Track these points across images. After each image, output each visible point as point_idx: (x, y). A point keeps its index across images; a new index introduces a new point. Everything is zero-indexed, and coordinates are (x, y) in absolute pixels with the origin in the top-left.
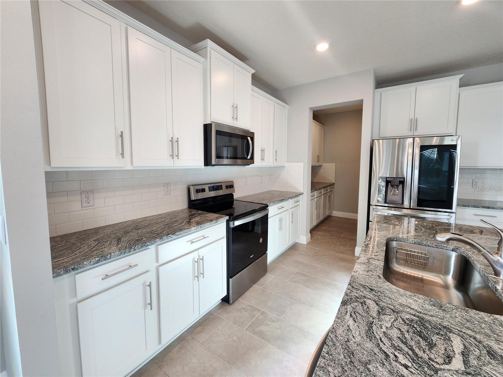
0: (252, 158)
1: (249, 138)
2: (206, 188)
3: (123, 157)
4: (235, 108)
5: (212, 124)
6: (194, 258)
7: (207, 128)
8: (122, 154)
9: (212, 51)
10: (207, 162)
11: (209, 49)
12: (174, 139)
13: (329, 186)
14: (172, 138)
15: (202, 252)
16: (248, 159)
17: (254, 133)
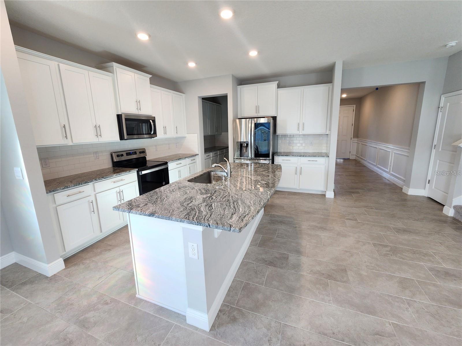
0: (155, 133)
1: (151, 121)
2: (124, 154)
3: (67, 139)
4: (138, 102)
5: (122, 115)
6: (117, 191)
7: (119, 117)
8: (66, 137)
9: (117, 68)
10: (122, 138)
11: (115, 68)
12: (97, 126)
13: (224, 148)
14: (96, 125)
15: (122, 188)
16: (152, 134)
17: (155, 117)
